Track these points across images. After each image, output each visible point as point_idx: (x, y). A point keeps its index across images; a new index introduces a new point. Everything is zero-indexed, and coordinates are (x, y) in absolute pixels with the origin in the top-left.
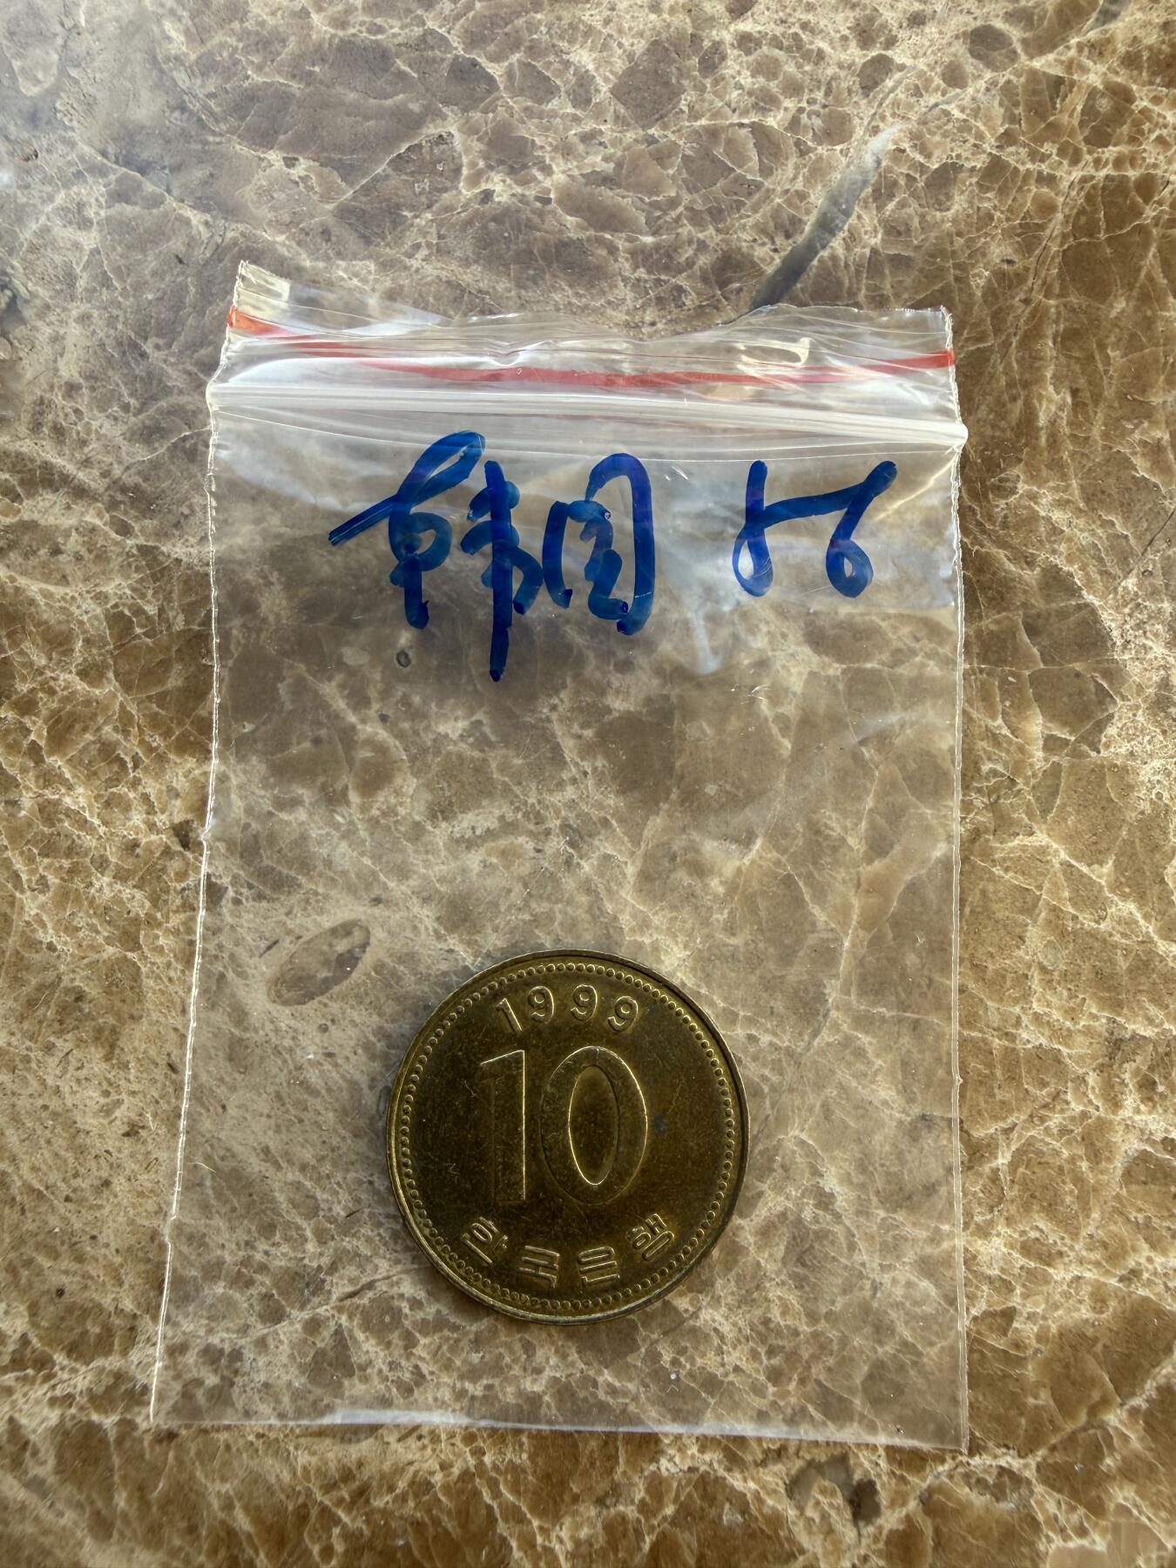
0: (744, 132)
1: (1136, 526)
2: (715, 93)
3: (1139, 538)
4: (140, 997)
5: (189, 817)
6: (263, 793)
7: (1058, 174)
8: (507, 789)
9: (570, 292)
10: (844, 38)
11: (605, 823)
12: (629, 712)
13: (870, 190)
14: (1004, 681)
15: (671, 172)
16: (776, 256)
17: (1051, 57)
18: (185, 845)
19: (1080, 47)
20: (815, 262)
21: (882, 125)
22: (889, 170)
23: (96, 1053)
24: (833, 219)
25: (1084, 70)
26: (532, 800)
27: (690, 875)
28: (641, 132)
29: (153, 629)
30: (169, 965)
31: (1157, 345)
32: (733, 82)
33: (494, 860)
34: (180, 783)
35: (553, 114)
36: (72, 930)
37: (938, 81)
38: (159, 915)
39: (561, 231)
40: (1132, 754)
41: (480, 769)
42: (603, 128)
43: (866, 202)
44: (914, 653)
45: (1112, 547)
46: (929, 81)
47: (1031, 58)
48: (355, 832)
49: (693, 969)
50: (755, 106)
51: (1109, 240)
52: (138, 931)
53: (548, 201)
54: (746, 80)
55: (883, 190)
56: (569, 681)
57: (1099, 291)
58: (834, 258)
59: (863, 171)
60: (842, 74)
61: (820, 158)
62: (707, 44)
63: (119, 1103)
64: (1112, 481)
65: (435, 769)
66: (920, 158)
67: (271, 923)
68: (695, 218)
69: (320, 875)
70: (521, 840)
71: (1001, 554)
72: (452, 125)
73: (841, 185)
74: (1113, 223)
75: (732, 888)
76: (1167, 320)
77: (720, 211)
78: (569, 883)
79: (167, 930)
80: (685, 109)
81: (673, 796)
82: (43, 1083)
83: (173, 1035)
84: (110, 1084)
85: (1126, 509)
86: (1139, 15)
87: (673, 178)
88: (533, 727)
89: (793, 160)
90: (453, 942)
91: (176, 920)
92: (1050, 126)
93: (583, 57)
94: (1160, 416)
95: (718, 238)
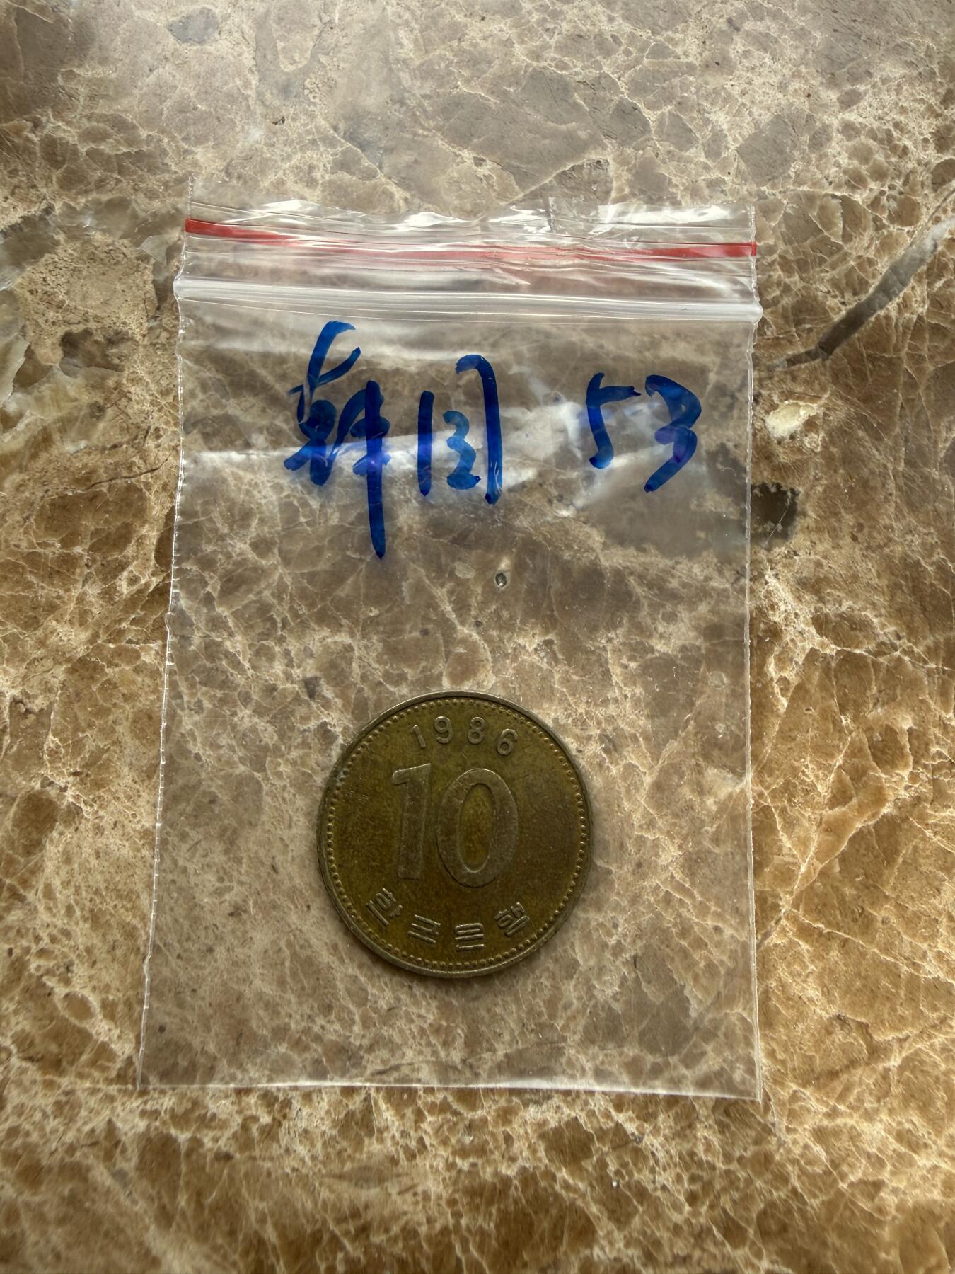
0: (835, 202)
2: (817, 166)
4: (259, 809)
5: (318, 674)
6: (377, 666)
8: (563, 700)
10: (926, 140)
11: (635, 739)
12: (667, 654)
13: (924, 268)
15: (773, 224)
16: (843, 308)
18: (312, 694)
20: (872, 319)
21: (943, 217)
22: (943, 254)
23: (219, 847)
26: (581, 710)
27: (693, 791)
28: (754, 187)
29: (314, 521)
30: (284, 788)
32: (833, 160)
34: (315, 646)
35: (689, 160)
36: (215, 746)
38: (283, 748)
42: (726, 178)
49: (682, 866)
50: (848, 183)
52: (266, 757)
54: (844, 160)
55: (937, 268)
58: (887, 317)
59: (923, 252)
60: (920, 169)
61: (890, 234)
63: (231, 889)
68: (785, 264)
72: (608, 154)
73: (902, 260)
75: (722, 807)
77: (806, 263)
79: (287, 760)
80: (793, 175)
81: (690, 727)
82: (175, 862)
83: (279, 844)
84: (225, 872)
87: (774, 229)
88: (593, 652)
89: (870, 232)
91: (295, 754)
93: (721, 118)
95: (800, 285)
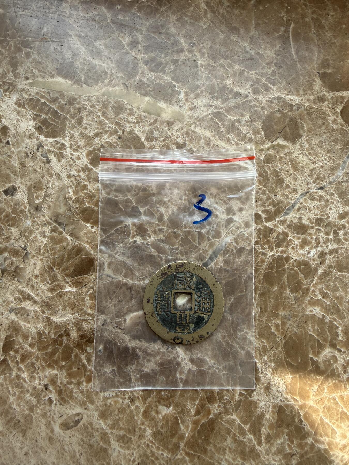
1: (269, 343)
3: (270, 346)
7: (267, 253)
9: (150, 268)
14: (233, 377)
17: (271, 223)
19: (278, 221)
24: (212, 258)
25: (278, 227)
31: (282, 299)
33: (113, 403)
37: (243, 226)
39: (151, 253)
40: (258, 400)
41: (113, 381)
43: (221, 254)
44: (213, 367)
45: (263, 348)
46: (241, 225)
47: (266, 222)
48: (83, 392)
51: (276, 271)
53: (148, 245)
56: (135, 362)
57: (271, 284)
62: (191, 210)
64: (266, 332)
65: (103, 379)
66: (235, 245)
67: (62, 411)
69: (75, 401)
70: (119, 399)
71: (237, 346)
74: (278, 267)
76: (286, 294)
78: (128, 411)
85: (268, 339)
86: (294, 215)
90: (101, 421)
92: (268, 240)
94: (280, 317)
